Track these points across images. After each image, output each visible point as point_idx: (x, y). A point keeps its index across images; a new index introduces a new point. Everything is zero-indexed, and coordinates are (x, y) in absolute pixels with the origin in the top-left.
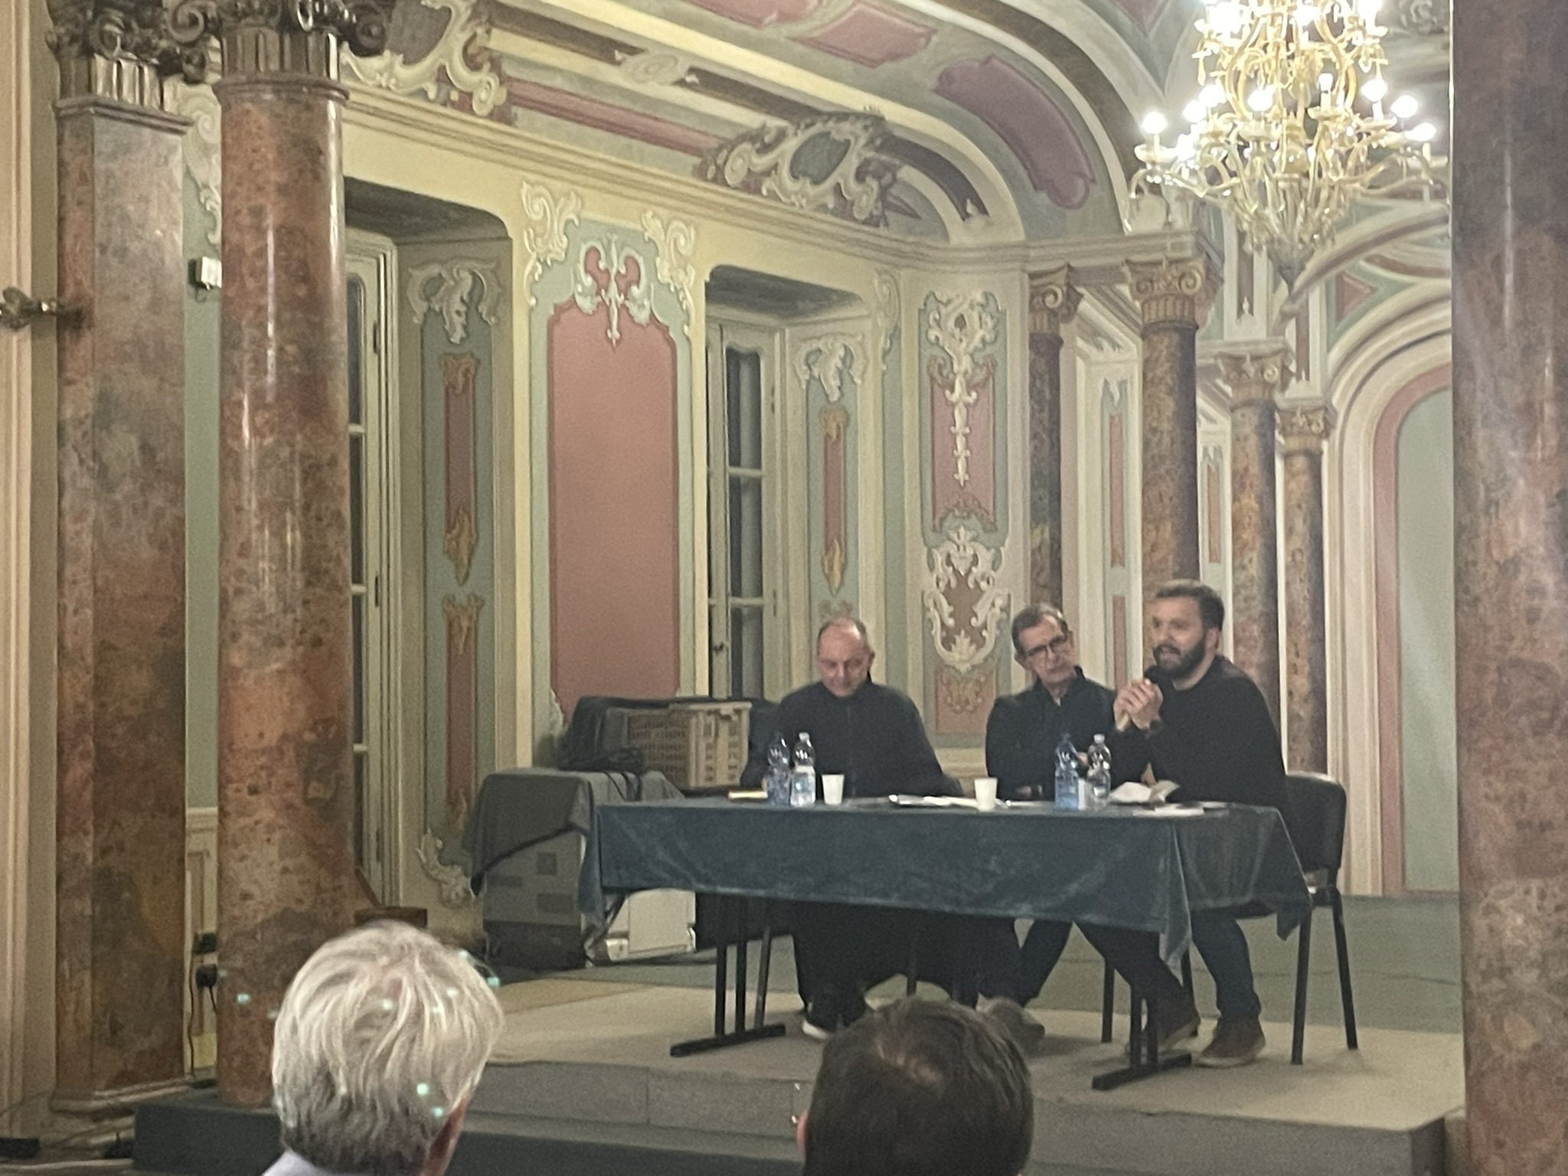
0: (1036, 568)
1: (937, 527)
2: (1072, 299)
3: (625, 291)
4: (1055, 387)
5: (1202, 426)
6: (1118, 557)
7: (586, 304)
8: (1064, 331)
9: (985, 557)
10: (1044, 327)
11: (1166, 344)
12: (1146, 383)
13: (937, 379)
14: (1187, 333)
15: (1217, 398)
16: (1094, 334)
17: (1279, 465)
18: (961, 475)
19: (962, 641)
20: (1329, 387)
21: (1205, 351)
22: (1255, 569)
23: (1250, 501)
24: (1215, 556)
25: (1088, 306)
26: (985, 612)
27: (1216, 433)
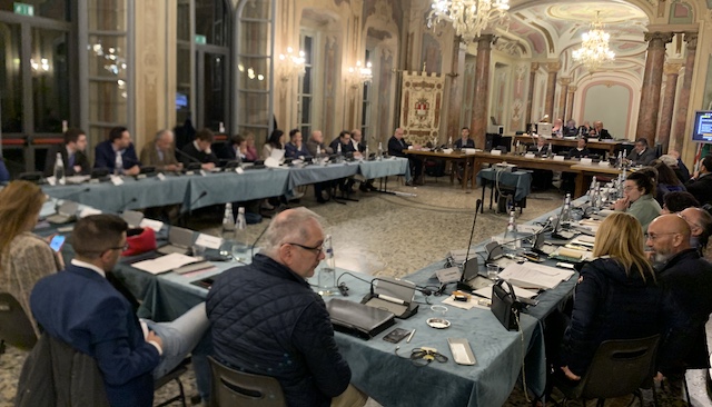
0: (528, 107)
1: (515, 100)
2: (538, 67)
4: (534, 80)
8: (536, 72)
9: (521, 104)
10: (533, 71)
11: (552, 75)
12: (548, 80)
13: (517, 78)
14: (556, 74)
15: (559, 84)
16: (541, 73)
17: (568, 95)
18: (519, 92)
20: (577, 84)
21: (558, 76)
23: (563, 100)
24: (556, 107)
25: (540, 69)
27: (559, 89)
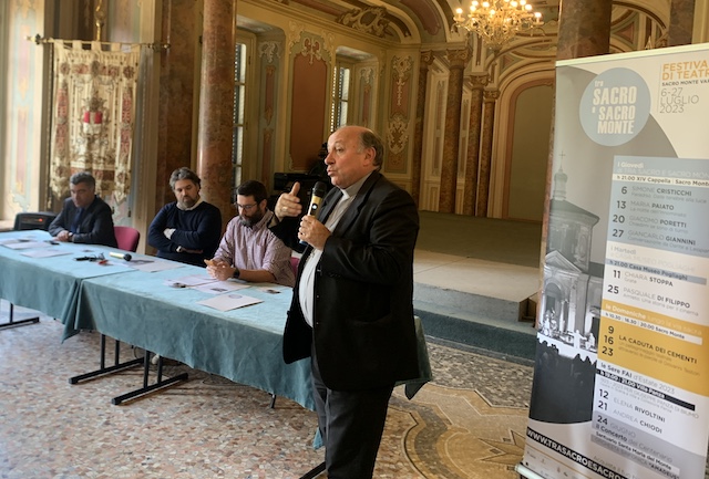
0: (416, 129)
1: (392, 117)
2: (432, 59)
3: (315, 51)
4: (425, 82)
5: (464, 94)
6: (438, 127)
7: (304, 54)
8: (429, 67)
9: (404, 125)
10: (424, 66)
11: (456, 72)
12: (450, 82)
13: (395, 78)
14: (462, 70)
15: (468, 87)
16: (437, 69)
17: (484, 106)
18: (399, 103)
19: (396, 146)
20: (499, 85)
21: (466, 74)
22: (475, 132)
23: (475, 115)
24: (464, 129)
25: (436, 61)
26: (402, 139)
27: (467, 96)
